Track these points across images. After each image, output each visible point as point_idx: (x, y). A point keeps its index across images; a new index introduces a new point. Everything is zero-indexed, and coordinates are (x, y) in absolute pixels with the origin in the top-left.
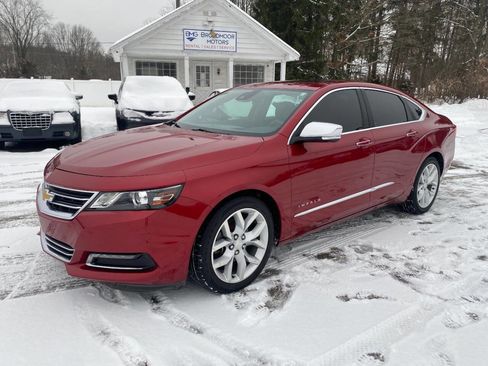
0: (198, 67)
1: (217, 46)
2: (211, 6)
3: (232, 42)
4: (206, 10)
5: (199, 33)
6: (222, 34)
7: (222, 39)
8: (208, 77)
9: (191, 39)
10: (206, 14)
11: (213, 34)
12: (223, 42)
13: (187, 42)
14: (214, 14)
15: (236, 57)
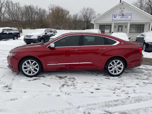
0: (119, 26)
1: (124, 19)
2: (123, 6)
3: (130, 17)
4: (121, 7)
5: (118, 15)
6: (126, 15)
7: (126, 16)
8: (122, 29)
9: (115, 17)
10: (121, 9)
11: (123, 15)
12: (126, 17)
13: (114, 18)
14: (124, 8)
15: (131, 22)
